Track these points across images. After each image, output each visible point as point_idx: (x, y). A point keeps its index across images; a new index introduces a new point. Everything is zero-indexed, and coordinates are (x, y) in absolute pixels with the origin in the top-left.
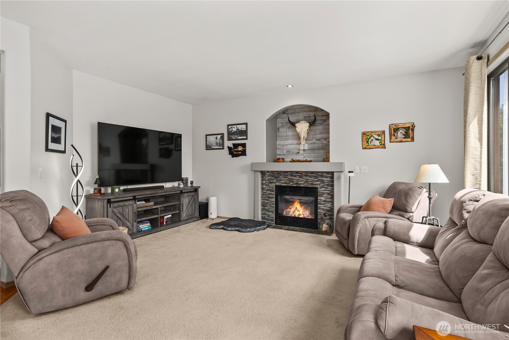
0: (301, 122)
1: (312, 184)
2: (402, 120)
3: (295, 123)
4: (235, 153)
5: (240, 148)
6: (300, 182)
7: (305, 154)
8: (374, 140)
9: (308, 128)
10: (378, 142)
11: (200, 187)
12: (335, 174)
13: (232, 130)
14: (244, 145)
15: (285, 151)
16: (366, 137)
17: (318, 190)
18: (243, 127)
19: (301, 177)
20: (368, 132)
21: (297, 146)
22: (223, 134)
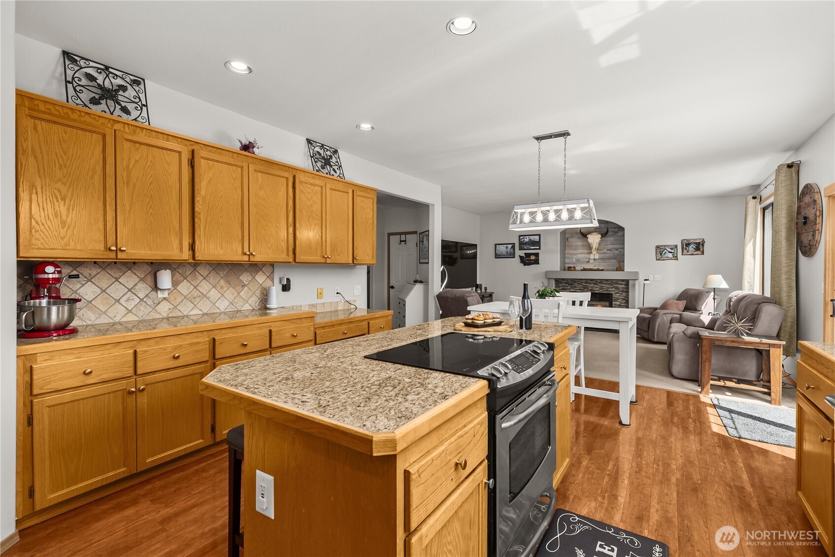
0: (593, 233)
1: (606, 290)
2: (693, 235)
3: (587, 235)
4: (527, 261)
5: (533, 258)
6: (594, 289)
7: (595, 264)
8: (667, 252)
9: (600, 239)
10: (671, 254)
11: (494, 293)
12: (630, 282)
13: (524, 241)
14: (537, 255)
15: (574, 260)
16: (660, 251)
17: (612, 296)
18: (536, 238)
19: (595, 284)
20: (661, 246)
21: (587, 256)
22: (514, 244)
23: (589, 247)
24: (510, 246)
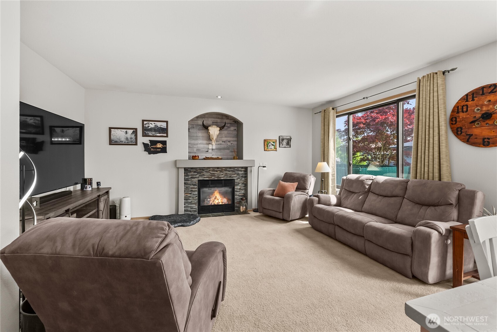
0: (214, 126)
1: (230, 177)
3: (208, 127)
4: (152, 150)
5: (159, 145)
6: (220, 176)
7: (213, 153)
8: (271, 145)
9: (219, 132)
10: (273, 146)
11: (110, 188)
12: (249, 169)
13: (149, 126)
14: (164, 143)
15: (195, 150)
16: (266, 143)
17: (235, 181)
18: (164, 125)
19: (221, 171)
20: (268, 140)
21: (206, 146)
22: (136, 129)
23: (209, 138)
24: (130, 132)
